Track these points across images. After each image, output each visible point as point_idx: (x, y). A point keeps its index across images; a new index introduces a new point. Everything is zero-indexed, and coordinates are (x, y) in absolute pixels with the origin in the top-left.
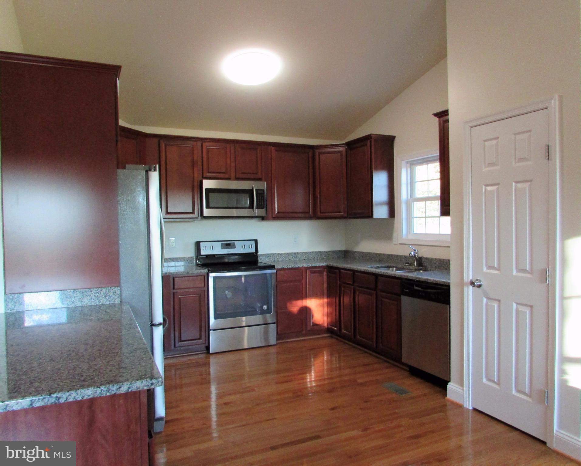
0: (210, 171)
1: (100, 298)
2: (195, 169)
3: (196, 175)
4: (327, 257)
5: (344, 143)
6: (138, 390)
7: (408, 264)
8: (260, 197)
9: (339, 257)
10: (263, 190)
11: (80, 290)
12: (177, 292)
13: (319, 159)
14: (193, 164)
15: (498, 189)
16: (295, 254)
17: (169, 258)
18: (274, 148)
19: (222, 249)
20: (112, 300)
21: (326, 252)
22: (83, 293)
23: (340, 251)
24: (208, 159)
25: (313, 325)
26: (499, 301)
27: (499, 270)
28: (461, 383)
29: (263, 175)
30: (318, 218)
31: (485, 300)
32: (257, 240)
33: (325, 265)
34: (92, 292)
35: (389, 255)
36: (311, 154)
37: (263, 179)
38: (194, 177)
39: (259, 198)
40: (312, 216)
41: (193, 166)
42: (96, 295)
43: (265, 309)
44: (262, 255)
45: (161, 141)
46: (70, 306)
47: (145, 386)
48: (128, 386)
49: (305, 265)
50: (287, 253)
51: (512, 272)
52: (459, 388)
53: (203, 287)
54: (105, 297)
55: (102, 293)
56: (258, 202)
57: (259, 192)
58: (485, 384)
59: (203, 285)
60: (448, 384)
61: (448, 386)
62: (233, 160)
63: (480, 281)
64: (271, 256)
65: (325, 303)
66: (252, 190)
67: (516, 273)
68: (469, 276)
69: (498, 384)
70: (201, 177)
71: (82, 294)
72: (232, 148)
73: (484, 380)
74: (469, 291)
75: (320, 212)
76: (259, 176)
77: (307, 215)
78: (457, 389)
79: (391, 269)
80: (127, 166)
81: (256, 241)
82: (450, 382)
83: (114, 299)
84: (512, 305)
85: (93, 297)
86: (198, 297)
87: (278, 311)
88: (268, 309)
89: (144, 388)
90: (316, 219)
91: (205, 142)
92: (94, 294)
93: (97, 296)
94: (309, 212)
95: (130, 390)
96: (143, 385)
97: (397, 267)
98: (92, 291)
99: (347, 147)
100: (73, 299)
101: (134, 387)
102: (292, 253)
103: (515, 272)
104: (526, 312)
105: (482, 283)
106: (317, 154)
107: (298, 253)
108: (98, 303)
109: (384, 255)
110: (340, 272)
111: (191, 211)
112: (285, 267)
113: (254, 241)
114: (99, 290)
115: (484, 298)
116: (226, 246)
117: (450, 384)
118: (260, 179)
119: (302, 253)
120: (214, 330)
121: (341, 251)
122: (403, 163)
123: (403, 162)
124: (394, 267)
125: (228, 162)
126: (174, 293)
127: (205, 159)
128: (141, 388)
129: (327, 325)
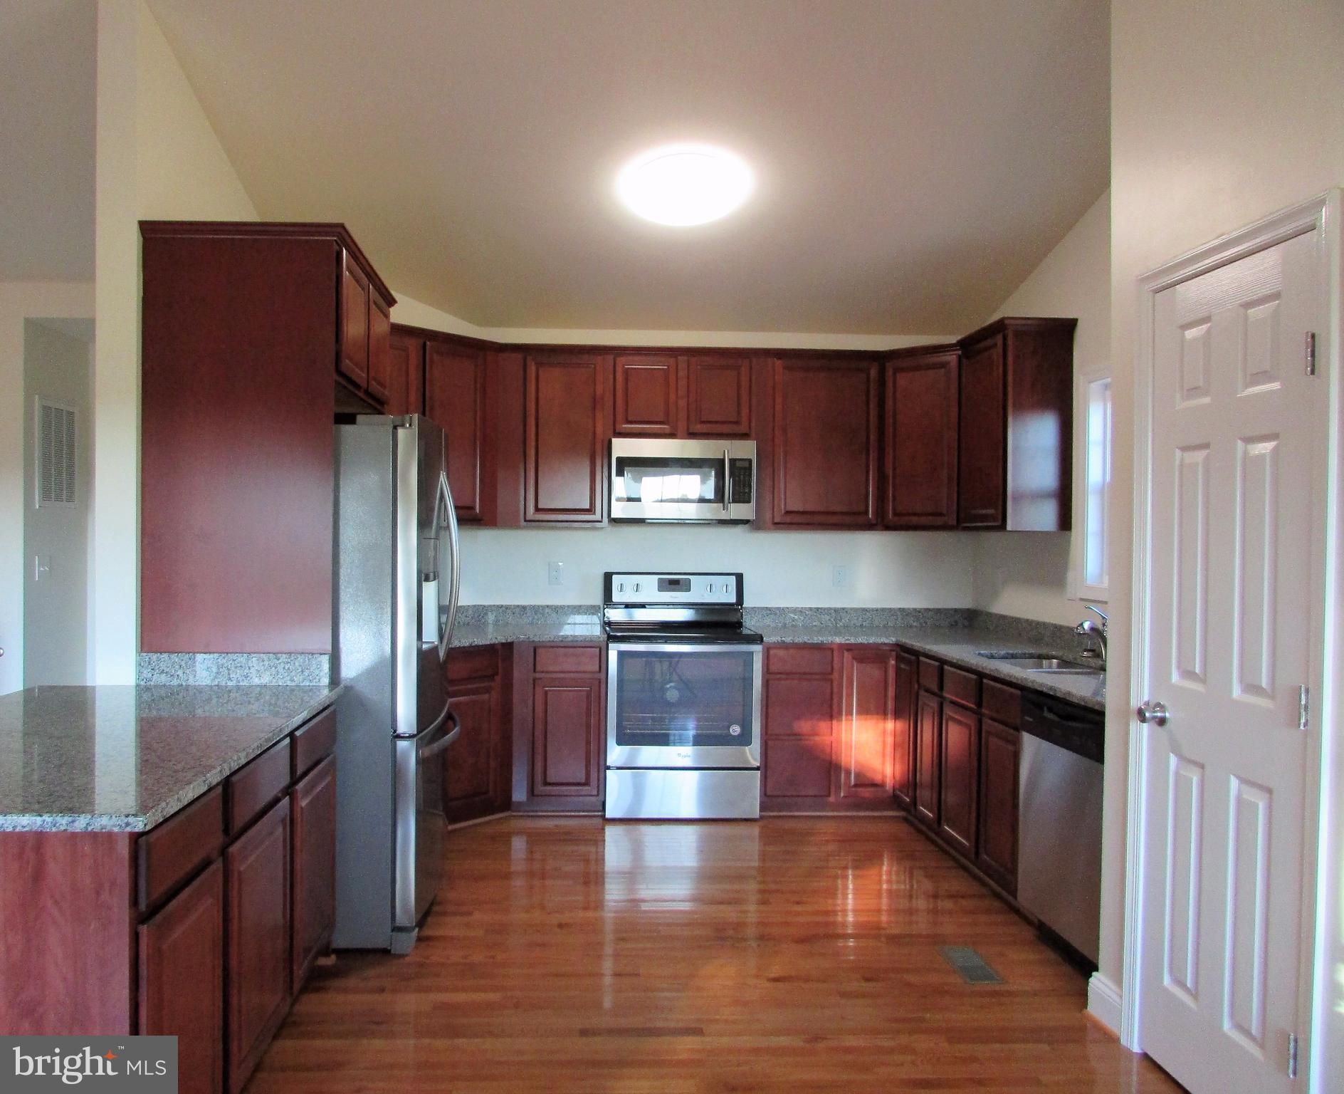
0: (630, 419)
1: (293, 673)
2: (599, 415)
3: (599, 430)
4: (920, 623)
5: (954, 341)
6: (104, 830)
7: (1090, 654)
8: (742, 476)
9: (953, 625)
10: (750, 461)
11: (258, 655)
12: (540, 679)
13: (895, 386)
14: (595, 402)
15: (1207, 458)
16: (836, 610)
17: (548, 606)
18: (780, 361)
19: (659, 590)
20: (315, 679)
21: (919, 612)
22: (263, 661)
23: (956, 610)
24: (626, 390)
25: (856, 785)
26: (1202, 767)
27: (1203, 681)
28: (1118, 979)
29: (753, 424)
30: (888, 527)
31: (1173, 760)
32: (742, 574)
33: (891, 642)
34: (280, 661)
35: (1055, 626)
36: (873, 373)
37: (753, 434)
38: (594, 433)
39: (739, 477)
40: (875, 522)
41: (594, 408)
42: (287, 668)
43: (736, 734)
44: (754, 610)
45: (529, 358)
46: (241, 684)
47: (115, 826)
48: (87, 821)
49: (838, 640)
50: (818, 609)
51: (1230, 691)
52: (1111, 989)
53: (597, 672)
54: (302, 671)
55: (297, 664)
56: (737, 488)
57: (738, 464)
58: (1166, 990)
59: (597, 668)
60: (1091, 976)
61: (1091, 980)
62: (682, 392)
63: (1163, 708)
64: (775, 614)
65: (889, 732)
66: (723, 460)
67: (1240, 692)
68: (1142, 693)
69: (1194, 994)
70: (611, 432)
71: (262, 664)
72: (682, 366)
73: (1167, 980)
74: (1142, 733)
75: (895, 514)
76: (743, 428)
77: (860, 520)
78: (1107, 991)
79: (1045, 662)
80: (360, 418)
81: (739, 578)
82: (1096, 969)
83: (318, 678)
84: (1228, 781)
85: (281, 671)
86: (585, 693)
87: (770, 743)
88: (742, 735)
89: (114, 829)
90: (882, 530)
91: (621, 355)
92: (282, 665)
93: (289, 668)
94: (867, 512)
95: (90, 829)
96: (112, 823)
97: (1064, 658)
98: (278, 660)
99: (960, 352)
100: (246, 671)
101: (96, 824)
102: (830, 609)
103: (1236, 692)
104: (1256, 806)
105: (1167, 715)
106: (890, 372)
107: (843, 609)
108: (289, 683)
109: (1045, 625)
110: (918, 662)
111: (588, 507)
112: (788, 640)
113: (734, 577)
114: (293, 658)
115: (1172, 755)
116: (668, 586)
117: (1095, 977)
118: (745, 436)
119: (856, 610)
120: (619, 768)
121: (960, 609)
122: (1095, 387)
123: (1093, 385)
124: (1050, 657)
125: (672, 397)
126: (534, 680)
127: (620, 393)
128: (108, 828)
129: (894, 791)
